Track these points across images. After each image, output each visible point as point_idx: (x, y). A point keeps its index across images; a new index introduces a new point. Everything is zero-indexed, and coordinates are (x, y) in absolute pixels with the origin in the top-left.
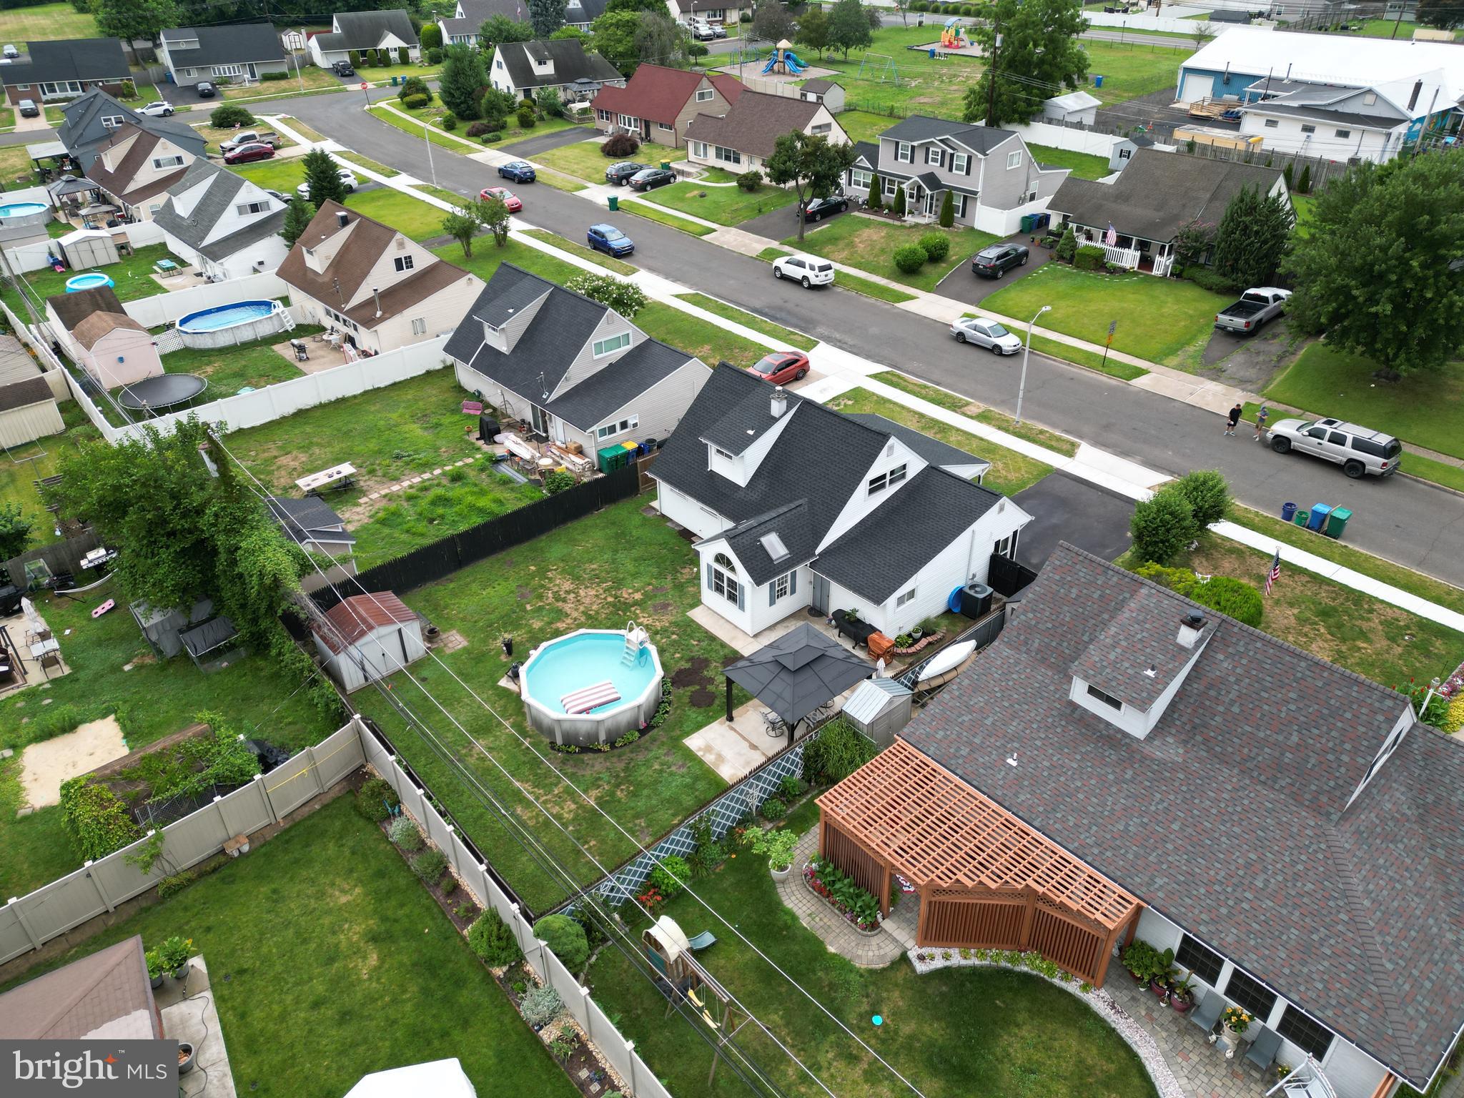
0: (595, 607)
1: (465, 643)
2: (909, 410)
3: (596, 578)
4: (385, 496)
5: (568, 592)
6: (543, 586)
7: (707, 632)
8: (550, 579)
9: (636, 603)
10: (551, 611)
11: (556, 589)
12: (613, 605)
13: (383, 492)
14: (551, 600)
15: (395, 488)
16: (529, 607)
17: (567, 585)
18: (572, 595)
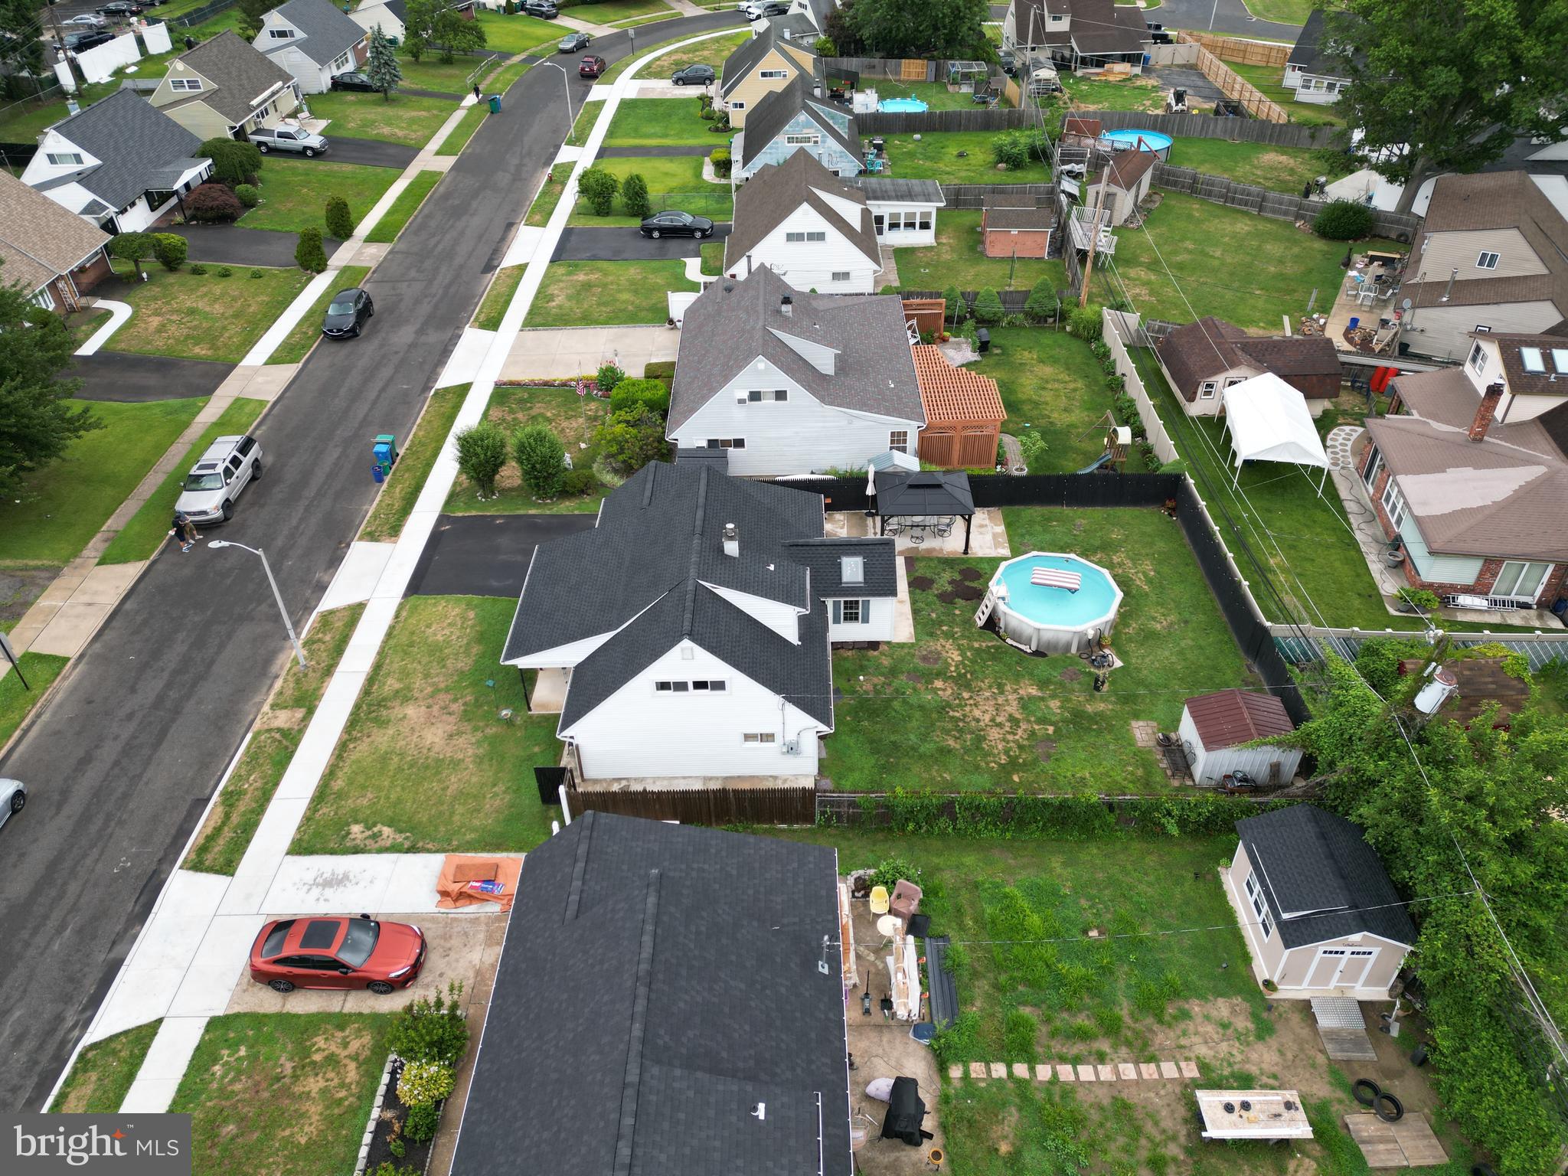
0: (987, 694)
1: (1134, 724)
2: (342, 749)
3: (959, 728)
4: (1152, 1059)
5: (1000, 725)
6: (1021, 747)
7: (914, 619)
8: (1007, 752)
9: (946, 678)
10: (1033, 713)
11: (1010, 737)
12: (968, 686)
13: (1149, 1071)
14: (1024, 726)
15: (1128, 1071)
16: (1051, 729)
17: (994, 734)
18: (999, 720)
